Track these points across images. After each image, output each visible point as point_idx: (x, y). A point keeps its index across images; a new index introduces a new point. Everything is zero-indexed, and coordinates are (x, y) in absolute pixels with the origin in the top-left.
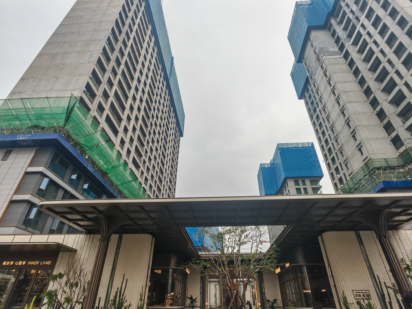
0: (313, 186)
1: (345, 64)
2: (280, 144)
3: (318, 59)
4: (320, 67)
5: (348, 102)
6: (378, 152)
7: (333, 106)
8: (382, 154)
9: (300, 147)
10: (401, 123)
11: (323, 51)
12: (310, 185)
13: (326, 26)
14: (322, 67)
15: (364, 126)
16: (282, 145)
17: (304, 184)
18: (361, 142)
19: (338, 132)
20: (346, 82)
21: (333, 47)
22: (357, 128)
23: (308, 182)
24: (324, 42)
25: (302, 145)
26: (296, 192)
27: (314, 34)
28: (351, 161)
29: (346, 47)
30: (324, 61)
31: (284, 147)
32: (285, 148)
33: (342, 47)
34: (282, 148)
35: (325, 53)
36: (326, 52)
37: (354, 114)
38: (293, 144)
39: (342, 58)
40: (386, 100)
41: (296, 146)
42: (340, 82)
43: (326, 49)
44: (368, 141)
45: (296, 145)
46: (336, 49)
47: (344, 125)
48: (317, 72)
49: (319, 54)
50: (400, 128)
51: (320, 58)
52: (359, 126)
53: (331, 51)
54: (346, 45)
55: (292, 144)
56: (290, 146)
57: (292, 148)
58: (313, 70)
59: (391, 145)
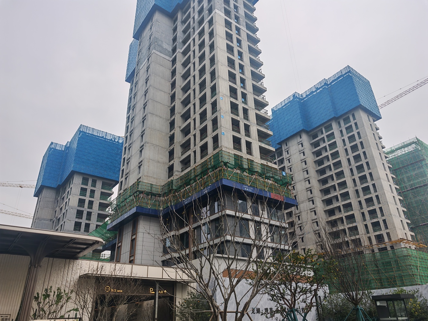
0: (103, 191)
1: (169, 69)
2: (84, 127)
3: (149, 49)
4: (147, 60)
5: (151, 113)
6: (151, 176)
7: (140, 111)
8: (154, 178)
9: (108, 139)
10: (180, 154)
11: (156, 43)
12: (101, 188)
13: (172, 16)
14: (148, 59)
15: (153, 145)
16: (86, 128)
17: (94, 185)
18: (143, 161)
19: (134, 141)
20: (160, 90)
21: (168, 44)
22: (146, 144)
23: (99, 184)
24: (162, 33)
25: (111, 138)
26: (79, 193)
27: (158, 17)
28: (130, 176)
29: (177, 52)
30: (152, 54)
31: (87, 132)
32: (89, 134)
33: (174, 50)
34: (84, 132)
35: (157, 46)
36: (158, 45)
37: (150, 128)
38: (101, 133)
39: (170, 61)
40: (180, 127)
41: (103, 136)
42: (154, 87)
43: (160, 42)
44: (149, 162)
45: (104, 135)
46: (170, 49)
47: (139, 136)
48: (143, 62)
49: (152, 44)
50: (177, 158)
51: (151, 48)
52: (148, 143)
53: (165, 48)
54: (177, 51)
55: (99, 131)
56: (95, 134)
57: (97, 136)
58: (142, 57)
59: (167, 172)
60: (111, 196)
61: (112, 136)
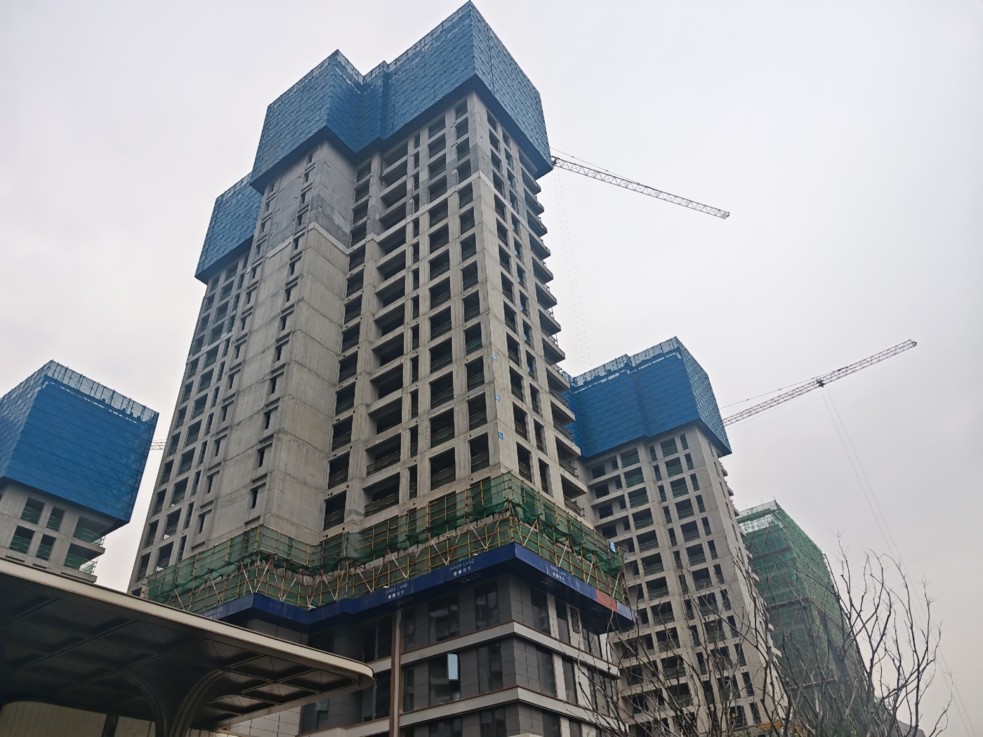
0: (78, 542)
1: (343, 272)
2: (59, 367)
3: (300, 218)
4: (291, 239)
5: (298, 363)
6: (286, 517)
7: (263, 352)
8: (293, 524)
9: (116, 407)
10: (365, 471)
11: (320, 209)
12: (72, 536)
13: (357, 161)
14: (296, 241)
15: (297, 439)
16: (63, 371)
17: (55, 523)
18: (269, 474)
19: (236, 421)
20: (322, 314)
21: (343, 218)
22: (281, 435)
23: (69, 523)
24: (333, 190)
25: (124, 407)
27: (325, 154)
28: (219, 512)
29: (367, 239)
30: (308, 231)
31: (65, 382)
32: (67, 387)
33: (359, 233)
34: (56, 381)
35: (321, 215)
36: (325, 215)
37: (293, 398)
38: (100, 390)
39: (347, 255)
40: (368, 406)
41: (104, 400)
42: (310, 305)
43: (328, 210)
44: (284, 481)
45: (106, 397)
46: (347, 229)
47: (258, 412)
48: (279, 243)
49: (309, 208)
50: (357, 480)
51: (305, 219)
52: (286, 433)
53: (337, 223)
54: (369, 237)
55: (95, 386)
56: (85, 389)
57: (89, 396)
58: (274, 232)
59: (321, 512)
60: (95, 560)
61: (126, 402)
